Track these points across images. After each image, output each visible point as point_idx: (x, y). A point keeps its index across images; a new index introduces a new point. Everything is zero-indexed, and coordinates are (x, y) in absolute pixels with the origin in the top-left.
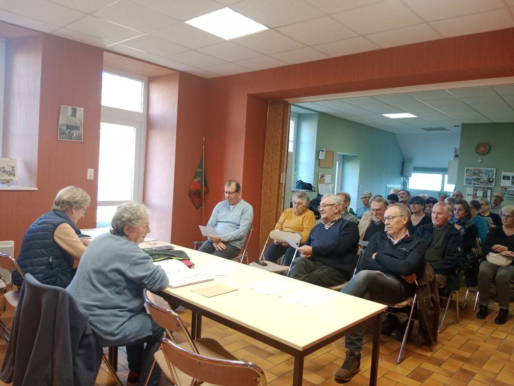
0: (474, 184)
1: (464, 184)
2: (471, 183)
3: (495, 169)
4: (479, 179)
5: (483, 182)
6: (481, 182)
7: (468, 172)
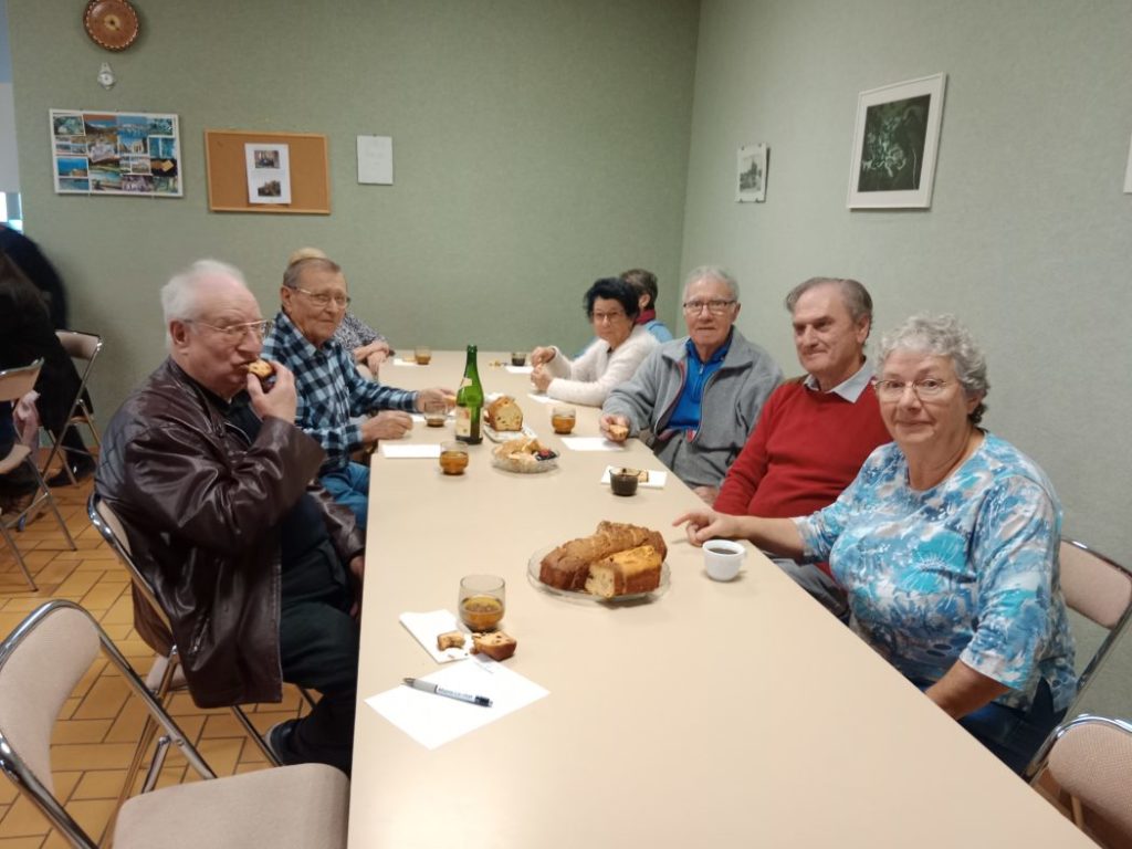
0: (98, 186)
1: (58, 189)
2: (82, 183)
3: (174, 117)
4: (116, 163)
5: (136, 178)
6: (128, 179)
7: (62, 129)
